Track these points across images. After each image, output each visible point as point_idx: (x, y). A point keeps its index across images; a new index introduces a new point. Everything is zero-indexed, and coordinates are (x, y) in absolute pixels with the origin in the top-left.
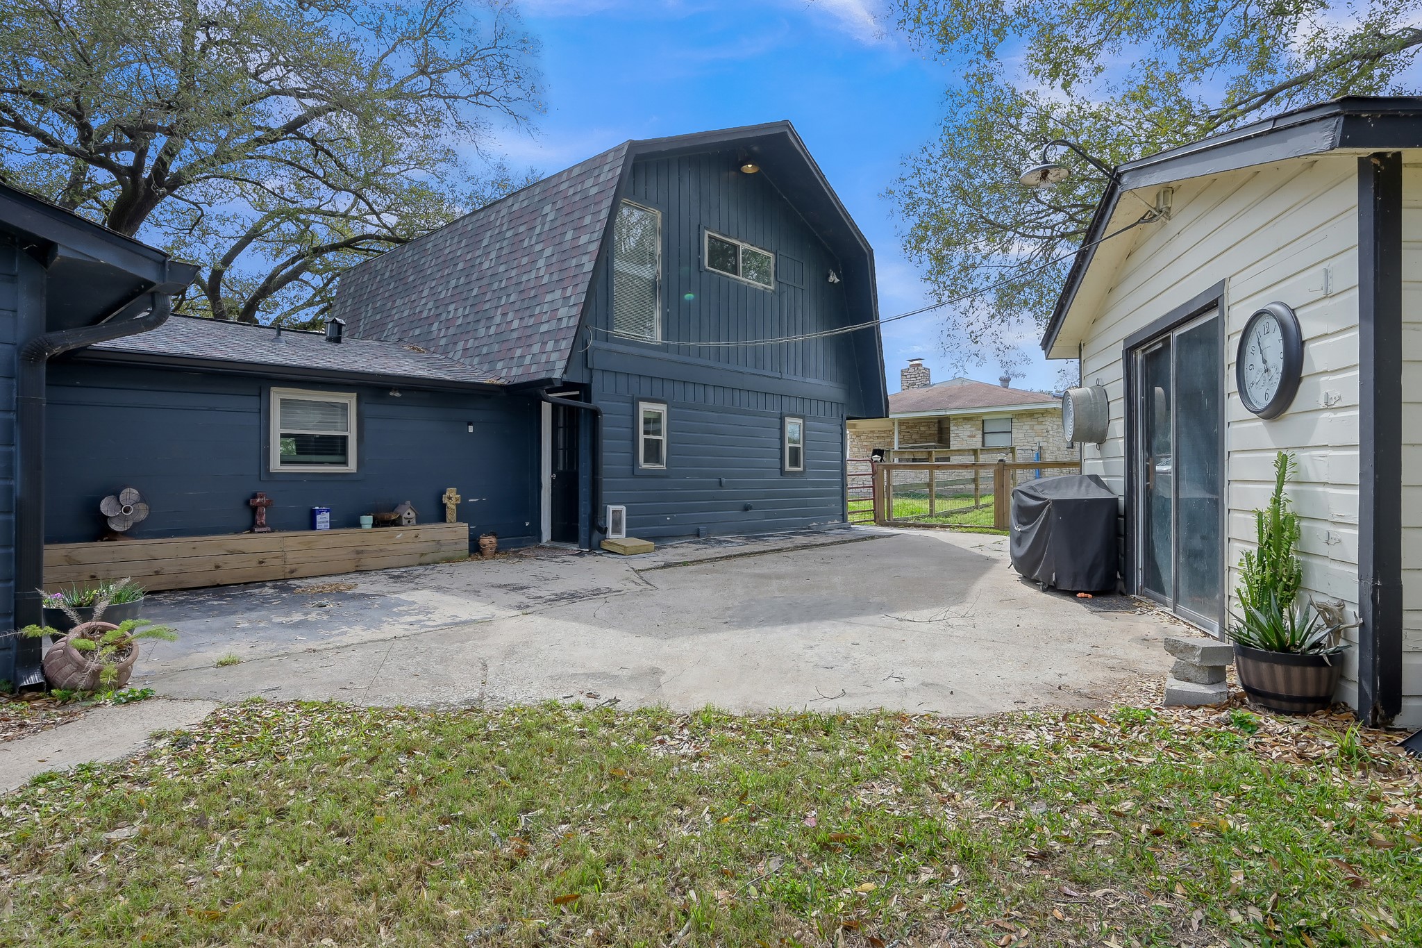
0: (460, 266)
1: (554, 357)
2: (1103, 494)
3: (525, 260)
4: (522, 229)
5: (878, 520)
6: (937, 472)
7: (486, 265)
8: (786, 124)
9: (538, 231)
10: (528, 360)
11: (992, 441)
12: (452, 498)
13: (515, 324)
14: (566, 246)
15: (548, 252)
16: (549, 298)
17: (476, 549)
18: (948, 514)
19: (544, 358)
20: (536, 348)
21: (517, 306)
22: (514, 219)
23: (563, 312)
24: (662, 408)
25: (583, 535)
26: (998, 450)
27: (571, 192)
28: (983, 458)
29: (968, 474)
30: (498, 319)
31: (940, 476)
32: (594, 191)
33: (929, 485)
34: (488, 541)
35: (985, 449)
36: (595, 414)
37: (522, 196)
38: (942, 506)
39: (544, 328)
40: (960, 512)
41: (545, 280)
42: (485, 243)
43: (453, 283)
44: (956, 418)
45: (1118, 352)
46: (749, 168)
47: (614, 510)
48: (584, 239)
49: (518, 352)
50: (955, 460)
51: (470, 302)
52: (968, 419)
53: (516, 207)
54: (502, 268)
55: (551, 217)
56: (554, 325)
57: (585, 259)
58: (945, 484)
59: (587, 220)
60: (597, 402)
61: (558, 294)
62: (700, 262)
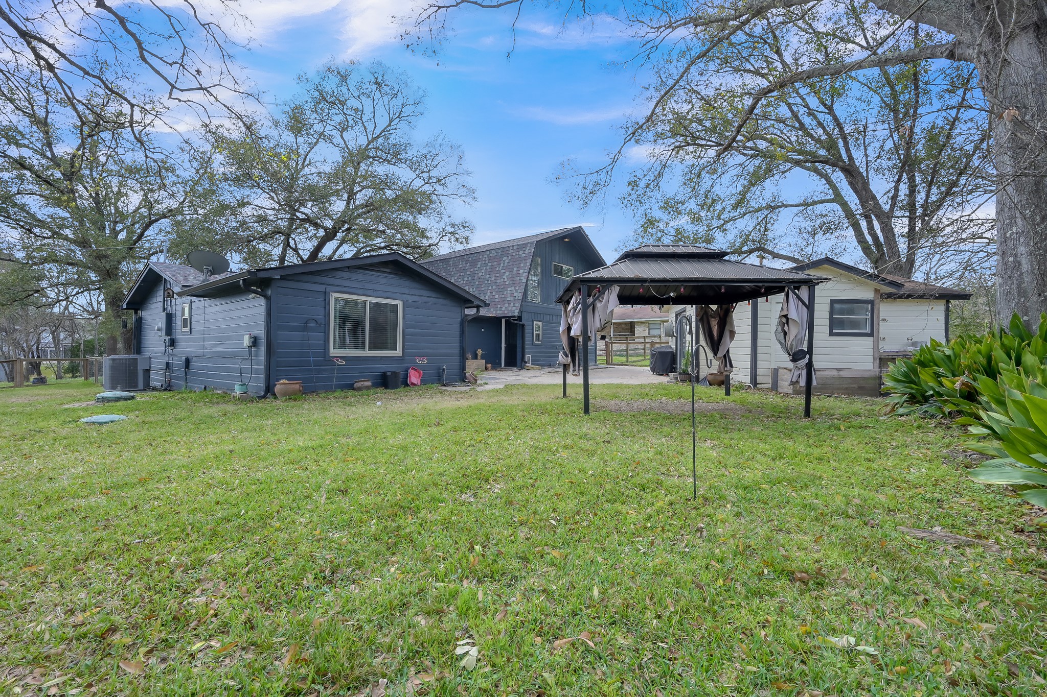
0: (468, 273)
1: (514, 308)
2: (671, 350)
3: (498, 275)
4: (495, 263)
5: (608, 363)
6: (630, 345)
7: (480, 274)
8: (581, 227)
9: (502, 265)
10: (503, 309)
11: (653, 332)
12: (479, 352)
13: (497, 296)
14: (515, 273)
15: (507, 273)
16: (509, 289)
17: (486, 369)
18: (634, 362)
19: (510, 309)
20: (506, 305)
21: (497, 290)
22: (491, 259)
23: (515, 294)
24: (540, 323)
25: (518, 364)
26: (654, 336)
27: (514, 254)
28: (648, 340)
29: (642, 346)
30: (489, 294)
31: (631, 346)
32: (524, 255)
33: (627, 350)
34: (489, 366)
35: (650, 336)
36: (523, 326)
37: (493, 252)
38: (631, 359)
39: (509, 299)
40: (638, 361)
41: (507, 283)
42: (479, 266)
43: (466, 279)
44: (638, 322)
45: (674, 315)
46: (567, 240)
47: (528, 356)
48: (521, 271)
49: (499, 306)
50: (637, 340)
51: (475, 286)
52: (643, 323)
53: (491, 255)
54: (488, 276)
55: (507, 261)
56: (512, 298)
57: (522, 278)
58: (633, 350)
59: (522, 265)
60: (523, 322)
61: (513, 288)
62: (551, 273)
